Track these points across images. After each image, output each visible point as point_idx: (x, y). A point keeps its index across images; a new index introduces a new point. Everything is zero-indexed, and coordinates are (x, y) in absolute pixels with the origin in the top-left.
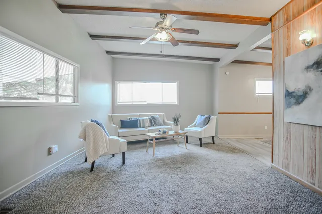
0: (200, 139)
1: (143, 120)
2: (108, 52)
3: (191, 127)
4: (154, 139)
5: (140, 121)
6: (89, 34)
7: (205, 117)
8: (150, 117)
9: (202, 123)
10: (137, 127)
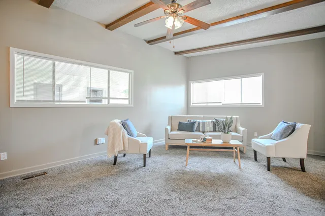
0: (269, 159)
1: (204, 123)
2: (176, 53)
3: (261, 138)
4: (188, 147)
5: (199, 123)
6: (146, 41)
7: (286, 125)
8: (214, 120)
9: (279, 135)
10: (192, 131)
